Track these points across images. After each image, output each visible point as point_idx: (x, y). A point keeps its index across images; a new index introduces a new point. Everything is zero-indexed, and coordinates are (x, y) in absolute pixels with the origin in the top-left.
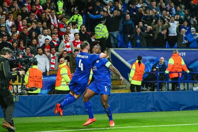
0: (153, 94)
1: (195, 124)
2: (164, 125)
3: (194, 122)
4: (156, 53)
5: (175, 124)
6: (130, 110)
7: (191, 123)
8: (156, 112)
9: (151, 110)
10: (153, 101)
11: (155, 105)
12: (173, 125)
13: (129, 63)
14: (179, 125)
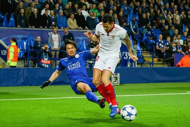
0: (23, 70)
1: (60, 98)
2: (33, 98)
3: (60, 96)
4: (27, 32)
5: (43, 98)
6: (2, 85)
7: (57, 97)
8: (26, 87)
9: (21, 84)
10: (24, 76)
11: (25, 80)
12: (40, 99)
13: (2, 40)
14: (46, 98)
